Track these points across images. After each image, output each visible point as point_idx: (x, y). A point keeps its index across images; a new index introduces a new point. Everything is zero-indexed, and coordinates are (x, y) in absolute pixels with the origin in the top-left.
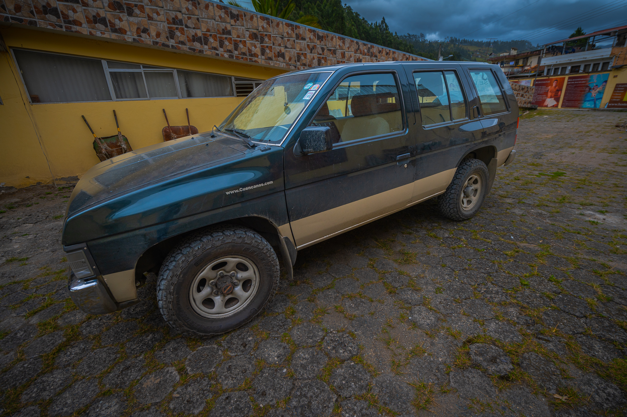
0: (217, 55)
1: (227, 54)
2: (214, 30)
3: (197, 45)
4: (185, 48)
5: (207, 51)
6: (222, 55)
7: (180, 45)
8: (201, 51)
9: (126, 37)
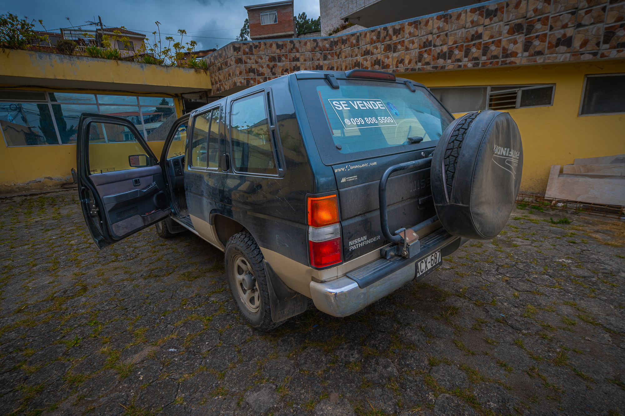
0: (460, 66)
1: (471, 63)
2: (462, 40)
3: (441, 62)
4: (429, 68)
5: (449, 65)
6: (465, 66)
7: (425, 67)
8: (443, 67)
9: (389, 70)
